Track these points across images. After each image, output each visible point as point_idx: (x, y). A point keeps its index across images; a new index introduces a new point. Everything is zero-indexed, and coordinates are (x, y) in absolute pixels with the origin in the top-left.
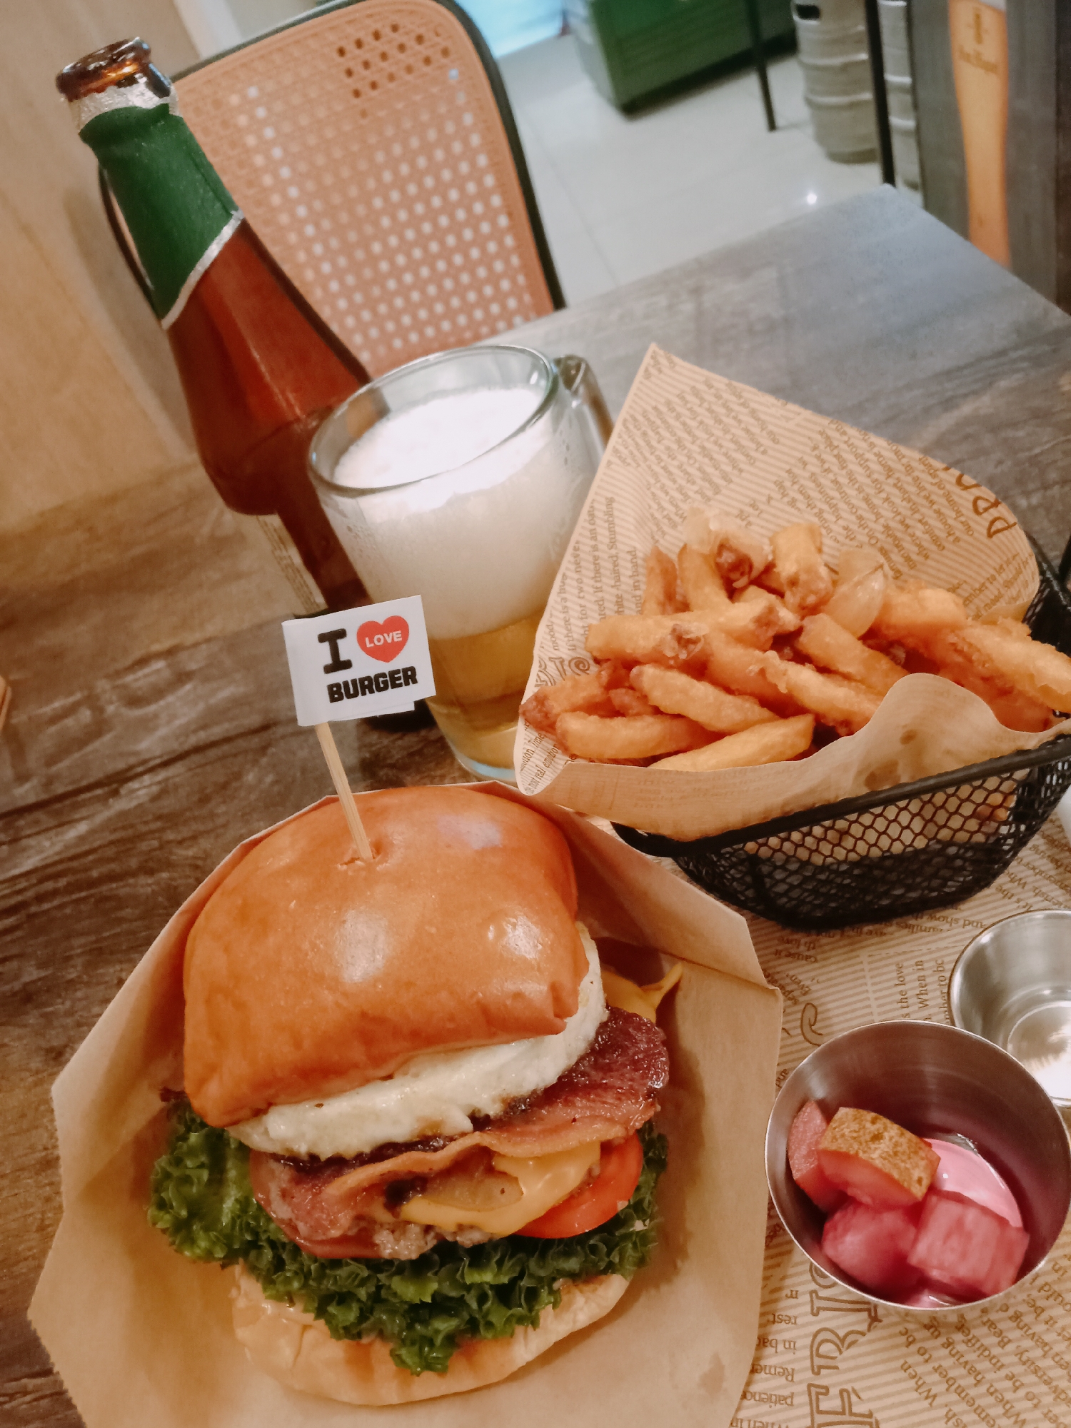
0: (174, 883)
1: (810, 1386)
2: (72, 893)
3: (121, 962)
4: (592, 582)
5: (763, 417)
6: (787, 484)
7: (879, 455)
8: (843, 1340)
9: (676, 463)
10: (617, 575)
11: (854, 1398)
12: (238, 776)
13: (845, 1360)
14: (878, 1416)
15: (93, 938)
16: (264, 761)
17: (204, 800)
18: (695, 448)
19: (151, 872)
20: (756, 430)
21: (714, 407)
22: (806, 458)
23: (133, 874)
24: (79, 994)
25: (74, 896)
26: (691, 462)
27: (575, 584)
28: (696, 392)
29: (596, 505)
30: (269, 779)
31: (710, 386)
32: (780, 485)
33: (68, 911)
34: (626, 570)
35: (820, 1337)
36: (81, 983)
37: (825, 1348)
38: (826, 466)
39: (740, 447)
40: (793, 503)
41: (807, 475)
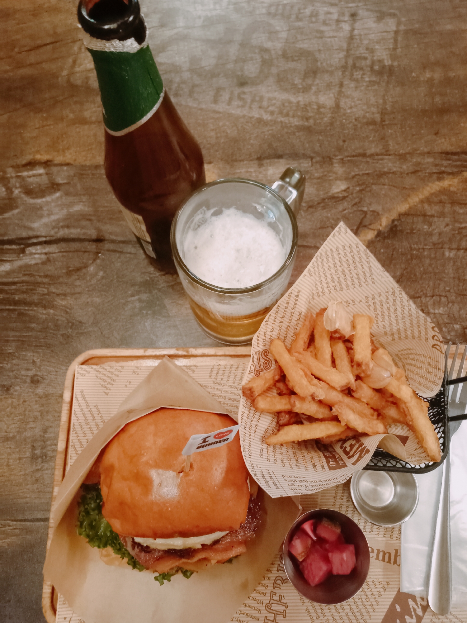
0: (56, 318)
1: (271, 592)
2: (5, 304)
3: (33, 352)
4: (280, 319)
5: (373, 271)
6: (370, 299)
7: (410, 310)
8: (284, 581)
9: (330, 272)
10: (291, 318)
11: (283, 598)
12: (86, 266)
13: (284, 586)
14: (288, 604)
15: (18, 334)
16: (98, 261)
17: (69, 273)
18: (340, 269)
19: (45, 307)
20: (368, 275)
21: (355, 256)
22: (382, 294)
23: (36, 305)
24: (14, 362)
25: (7, 307)
26: (336, 274)
27: (273, 318)
28: (350, 246)
29: (293, 292)
30: (101, 274)
31: (357, 247)
32: (367, 298)
33: (5, 314)
34: (295, 318)
35: (277, 579)
36: (15, 356)
37: (279, 582)
38: (388, 301)
39: (359, 278)
40: (369, 306)
41: (379, 299)
